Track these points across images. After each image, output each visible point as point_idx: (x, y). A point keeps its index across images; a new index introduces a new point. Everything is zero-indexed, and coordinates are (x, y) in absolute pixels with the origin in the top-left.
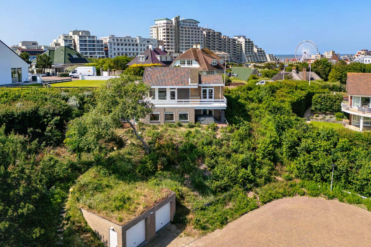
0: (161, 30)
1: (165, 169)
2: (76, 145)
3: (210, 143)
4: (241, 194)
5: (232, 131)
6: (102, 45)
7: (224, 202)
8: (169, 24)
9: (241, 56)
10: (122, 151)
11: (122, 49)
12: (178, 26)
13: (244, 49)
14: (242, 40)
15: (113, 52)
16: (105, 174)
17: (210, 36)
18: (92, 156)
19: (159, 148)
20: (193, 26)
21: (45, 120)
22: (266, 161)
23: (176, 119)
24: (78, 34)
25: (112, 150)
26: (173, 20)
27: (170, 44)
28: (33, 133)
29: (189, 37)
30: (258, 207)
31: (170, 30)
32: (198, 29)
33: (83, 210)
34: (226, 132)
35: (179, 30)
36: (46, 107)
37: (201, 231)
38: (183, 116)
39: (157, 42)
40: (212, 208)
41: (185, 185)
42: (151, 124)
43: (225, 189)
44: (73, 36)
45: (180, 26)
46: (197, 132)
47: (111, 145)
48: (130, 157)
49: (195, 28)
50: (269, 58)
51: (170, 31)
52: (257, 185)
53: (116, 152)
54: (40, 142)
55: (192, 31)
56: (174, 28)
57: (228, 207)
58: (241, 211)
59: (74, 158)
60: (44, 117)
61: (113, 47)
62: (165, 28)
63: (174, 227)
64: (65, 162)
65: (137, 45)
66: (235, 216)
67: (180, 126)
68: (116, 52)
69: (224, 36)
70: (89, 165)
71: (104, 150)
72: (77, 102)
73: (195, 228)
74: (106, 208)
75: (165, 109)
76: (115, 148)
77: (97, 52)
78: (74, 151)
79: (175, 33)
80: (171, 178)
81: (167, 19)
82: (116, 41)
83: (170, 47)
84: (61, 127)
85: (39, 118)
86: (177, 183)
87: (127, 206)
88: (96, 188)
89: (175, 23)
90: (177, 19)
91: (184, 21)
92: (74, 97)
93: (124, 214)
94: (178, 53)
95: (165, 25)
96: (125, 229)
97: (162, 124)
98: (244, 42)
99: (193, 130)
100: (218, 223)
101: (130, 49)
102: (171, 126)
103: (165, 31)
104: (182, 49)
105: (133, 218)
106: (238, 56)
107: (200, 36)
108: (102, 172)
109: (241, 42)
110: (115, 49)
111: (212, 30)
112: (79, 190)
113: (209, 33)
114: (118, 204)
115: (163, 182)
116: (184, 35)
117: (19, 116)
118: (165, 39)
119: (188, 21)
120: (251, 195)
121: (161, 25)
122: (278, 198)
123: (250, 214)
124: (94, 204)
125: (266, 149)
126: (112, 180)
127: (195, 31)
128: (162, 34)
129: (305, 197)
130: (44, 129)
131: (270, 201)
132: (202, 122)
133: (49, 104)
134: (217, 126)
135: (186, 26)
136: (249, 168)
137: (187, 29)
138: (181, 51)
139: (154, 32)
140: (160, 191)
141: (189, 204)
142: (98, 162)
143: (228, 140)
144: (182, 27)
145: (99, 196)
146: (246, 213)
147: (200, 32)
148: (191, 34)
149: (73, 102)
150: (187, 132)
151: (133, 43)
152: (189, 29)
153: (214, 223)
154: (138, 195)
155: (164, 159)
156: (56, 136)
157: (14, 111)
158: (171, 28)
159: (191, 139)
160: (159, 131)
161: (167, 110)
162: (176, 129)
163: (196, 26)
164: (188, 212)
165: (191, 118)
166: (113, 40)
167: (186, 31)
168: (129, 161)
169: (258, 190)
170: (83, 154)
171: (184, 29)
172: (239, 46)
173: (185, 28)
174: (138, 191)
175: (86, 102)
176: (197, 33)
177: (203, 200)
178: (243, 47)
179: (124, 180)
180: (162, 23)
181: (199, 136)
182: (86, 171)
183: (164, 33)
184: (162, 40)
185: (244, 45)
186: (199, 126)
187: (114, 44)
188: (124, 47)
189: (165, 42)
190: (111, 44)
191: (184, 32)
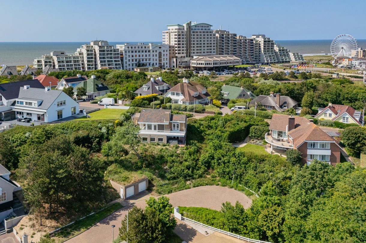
0: (173, 35)
1: (147, 167)
2: (107, 153)
3: (172, 156)
4: (183, 182)
5: (187, 149)
6: (118, 53)
7: (173, 184)
8: (181, 29)
9: (260, 56)
10: (127, 157)
11: (136, 56)
12: (190, 32)
13: (262, 49)
14: (261, 40)
15: (128, 58)
16: (119, 167)
17: (223, 38)
18: (113, 159)
19: (145, 157)
20: (205, 29)
21: (92, 140)
22: (203, 166)
23: (156, 141)
24: (98, 45)
25: (122, 156)
26: (185, 25)
27: (181, 49)
28: (88, 146)
29: (200, 41)
30: (190, 188)
31: (181, 35)
32: (210, 32)
33: (110, 181)
34: (183, 149)
35: (190, 35)
36: (93, 134)
37: (158, 194)
38: (161, 140)
39: (168, 47)
40: (166, 186)
41: (155, 175)
42: (143, 143)
43: (174, 178)
44: (94, 46)
45: (192, 31)
46: (167, 149)
47: (122, 153)
48: (131, 160)
49: (207, 32)
50: (293, 57)
51: (181, 37)
52: (193, 179)
53: (124, 157)
54: (91, 151)
55: (204, 35)
56: (185, 33)
57: (174, 187)
58: (180, 189)
59: (105, 159)
60: (92, 138)
61: (128, 54)
62: (177, 34)
63: (147, 191)
64: (102, 161)
65: (149, 51)
66: (176, 191)
67: (158, 144)
68: (131, 58)
69: (240, 36)
70: (112, 162)
71: (119, 156)
72: (106, 130)
73: (156, 193)
74: (119, 180)
75: (150, 135)
76: (124, 155)
77: (113, 59)
78: (105, 156)
79: (187, 38)
80: (149, 171)
81: (179, 25)
82: (130, 48)
83: (181, 52)
84: (99, 143)
85: (90, 139)
86: (151, 174)
87: (127, 180)
88: (115, 173)
89: (187, 29)
90: (189, 25)
91: (196, 26)
92: (104, 127)
93: (126, 183)
94: (189, 57)
95: (177, 31)
96: (126, 188)
97: (149, 143)
98: (263, 42)
99: (164, 148)
100: (167, 192)
101: (143, 56)
102: (153, 145)
103: (177, 37)
104: (194, 53)
105: (129, 184)
106: (257, 56)
107: (213, 39)
108: (118, 166)
109: (260, 42)
110: (129, 56)
111: (227, 32)
112: (109, 173)
113: (223, 35)
114: (124, 179)
115: (144, 173)
116: (196, 40)
117: (82, 138)
118: (176, 44)
119: (200, 25)
120: (188, 183)
121: (172, 31)
122: (203, 185)
123: (185, 191)
124: (114, 178)
125: (203, 160)
126: (122, 170)
127: (208, 35)
128: (174, 40)
129: (218, 186)
130: (92, 144)
131: (198, 186)
132: (171, 143)
133: (93, 132)
134: (178, 146)
135: (197, 30)
136: (191, 169)
137: (199, 34)
138: (192, 55)
139: (166, 37)
140: (142, 176)
141: (154, 183)
142: (116, 161)
143: (183, 154)
144: (193, 32)
145: (116, 176)
146: (183, 190)
147: (213, 35)
148: (202, 38)
149: (104, 130)
150: (161, 149)
151: (146, 49)
152: (200, 34)
153: (165, 192)
154: (132, 177)
155: (147, 162)
156: (97, 147)
157: (80, 135)
158: (183, 34)
159: (162, 153)
160: (146, 147)
161: (151, 136)
162: (156, 147)
163: (208, 30)
164: (154, 186)
165: (165, 141)
166: (128, 47)
167: (197, 35)
168: (130, 162)
169: (193, 181)
170: (109, 157)
171: (196, 34)
172: (257, 46)
173: (197, 32)
174: (133, 175)
175: (110, 130)
176: (209, 37)
177: (162, 182)
178: (262, 47)
179: (127, 170)
180: (174, 29)
181: (167, 151)
182: (111, 165)
183: (176, 38)
184: (173, 45)
185: (263, 44)
186: (169, 145)
187: (129, 52)
188: (138, 54)
189: (176, 47)
190: (126, 52)
191: (196, 37)
